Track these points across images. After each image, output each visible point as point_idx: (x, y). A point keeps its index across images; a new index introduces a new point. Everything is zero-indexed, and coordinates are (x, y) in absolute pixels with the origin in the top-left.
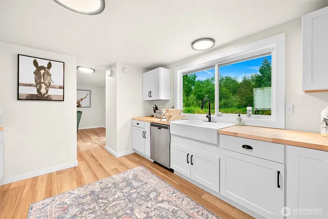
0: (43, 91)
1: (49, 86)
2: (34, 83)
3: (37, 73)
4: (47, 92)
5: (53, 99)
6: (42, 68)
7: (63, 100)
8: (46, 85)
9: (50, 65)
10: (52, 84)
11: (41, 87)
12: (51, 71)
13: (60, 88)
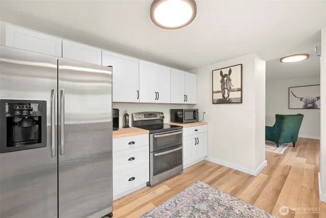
0: (226, 95)
1: (230, 90)
2: (220, 90)
3: (222, 81)
4: (229, 96)
5: (233, 101)
6: (226, 75)
7: (241, 102)
8: (228, 90)
9: (230, 72)
10: (232, 88)
11: (224, 92)
12: (231, 77)
13: (238, 90)
